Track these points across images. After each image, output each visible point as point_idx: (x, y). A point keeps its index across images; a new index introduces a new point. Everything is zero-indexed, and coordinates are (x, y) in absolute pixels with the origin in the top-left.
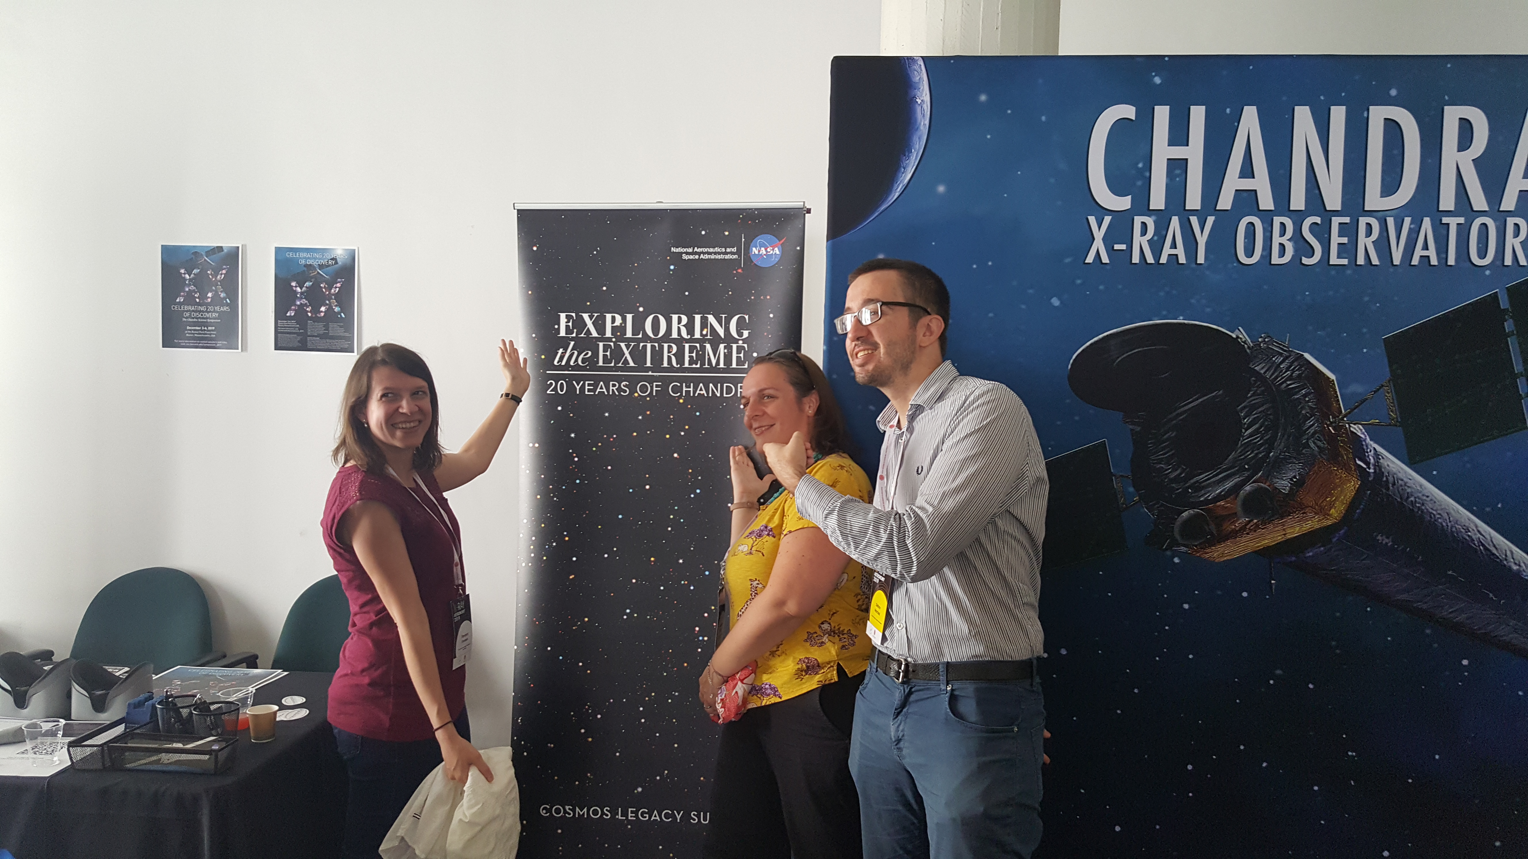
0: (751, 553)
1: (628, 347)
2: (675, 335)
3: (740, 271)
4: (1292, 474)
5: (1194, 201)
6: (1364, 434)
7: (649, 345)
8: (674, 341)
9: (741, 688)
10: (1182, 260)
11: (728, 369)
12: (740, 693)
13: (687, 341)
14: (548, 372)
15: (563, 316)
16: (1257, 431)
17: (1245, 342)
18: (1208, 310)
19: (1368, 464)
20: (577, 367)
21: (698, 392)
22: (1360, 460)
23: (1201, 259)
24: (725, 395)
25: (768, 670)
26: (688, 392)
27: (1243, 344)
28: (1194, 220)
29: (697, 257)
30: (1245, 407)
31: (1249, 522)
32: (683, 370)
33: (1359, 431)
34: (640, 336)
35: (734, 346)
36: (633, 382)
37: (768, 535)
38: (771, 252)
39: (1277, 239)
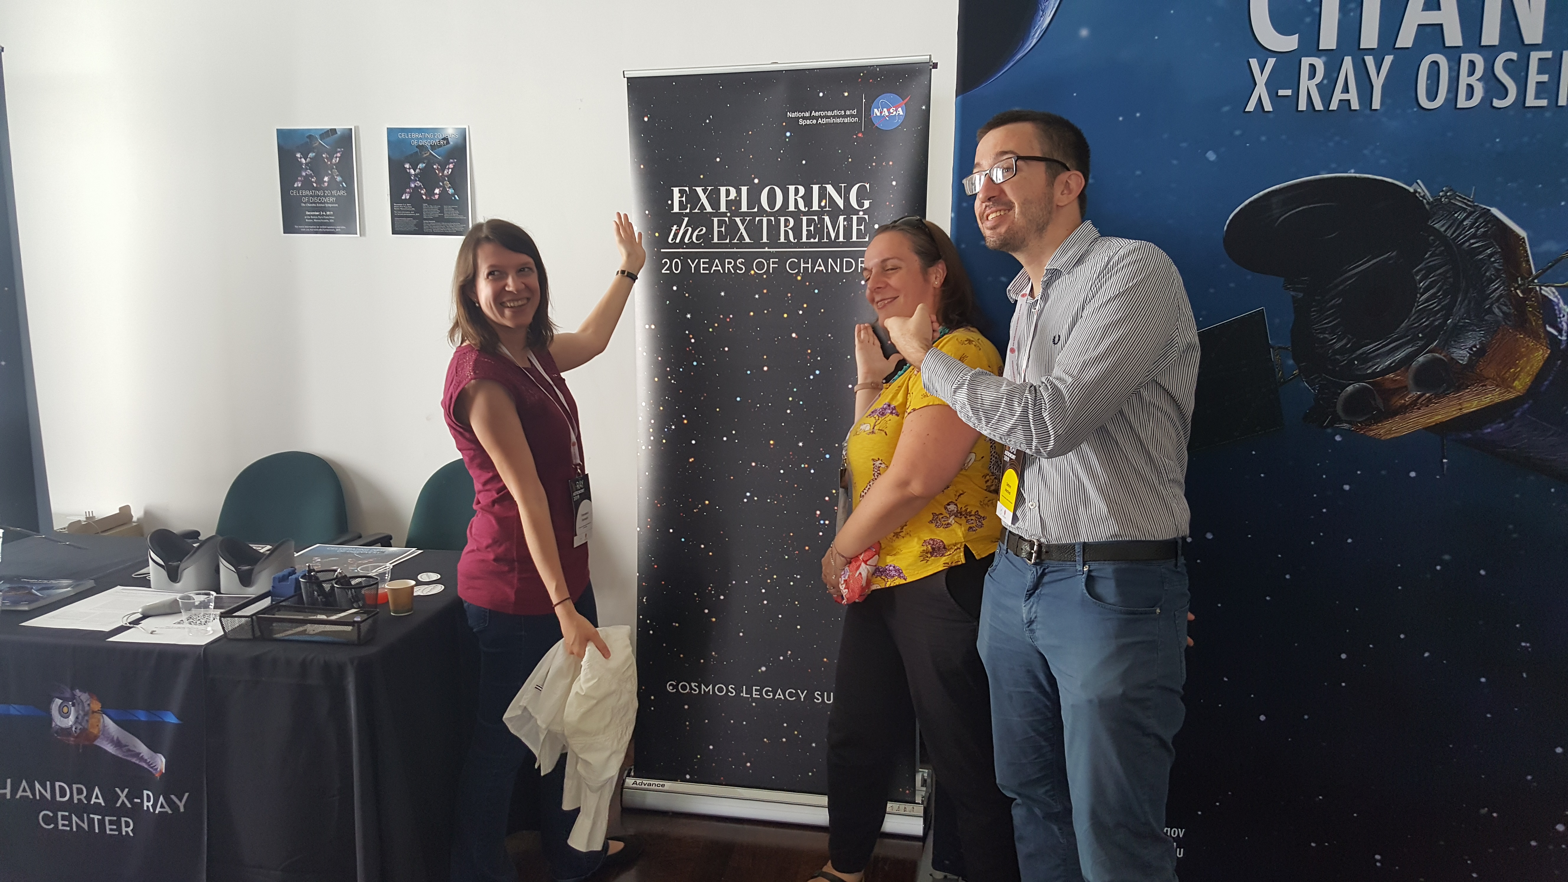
0: (873, 432)
1: (743, 222)
2: (792, 208)
3: (860, 135)
4: (1471, 343)
5: (1370, 38)
6: (1556, 297)
7: (765, 220)
8: (791, 214)
9: (864, 570)
10: (1355, 105)
11: (848, 243)
12: (864, 574)
13: (805, 214)
14: (662, 250)
15: (676, 190)
16: (1433, 296)
17: (1423, 197)
18: (1383, 161)
19: (1560, 331)
20: (692, 245)
21: (816, 268)
22: (1551, 326)
23: (1376, 104)
24: (845, 271)
25: (892, 552)
26: (806, 269)
27: (1421, 199)
28: (1369, 60)
29: (814, 122)
30: (1420, 270)
31: (1420, 397)
32: (800, 245)
33: (1552, 294)
34: (756, 210)
35: (855, 218)
36: (749, 259)
37: (892, 413)
38: (895, 113)
39: (1464, 80)
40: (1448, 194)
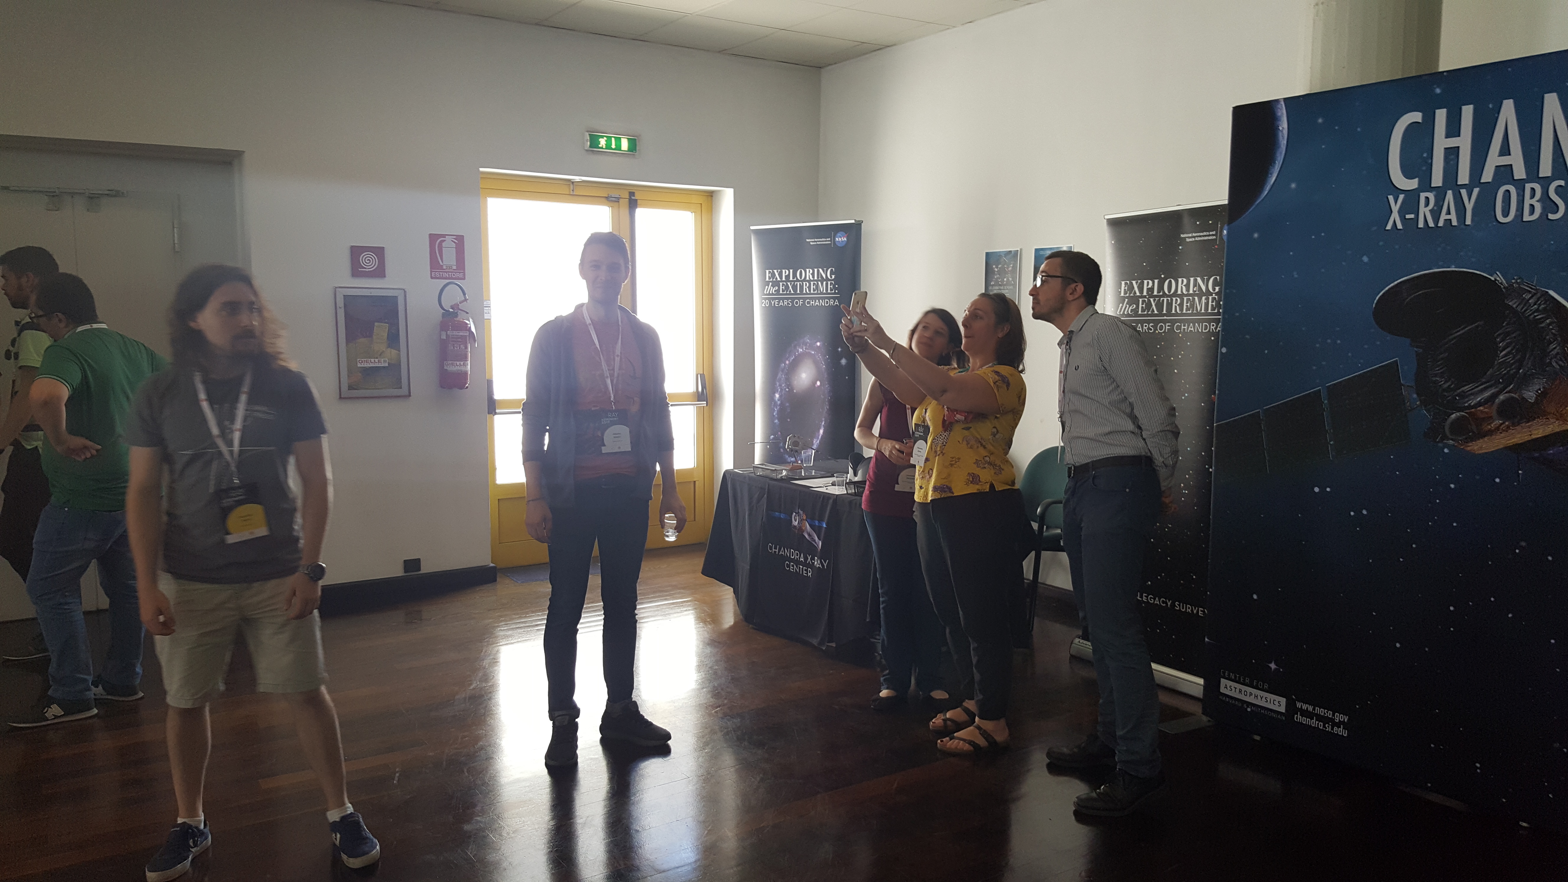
1: (1154, 301)
2: (1179, 292)
3: (1216, 247)
4: (1537, 387)
5: (1464, 178)
7: (1165, 299)
8: (1179, 296)
10: (1455, 223)
11: (1206, 313)
13: (1186, 295)
15: (1123, 283)
16: (1509, 353)
18: (1474, 259)
21: (1190, 329)
23: (1468, 222)
24: (1204, 331)
26: (1184, 329)
27: (1499, 284)
28: (1464, 192)
29: (1194, 239)
30: (1499, 335)
31: (1502, 424)
32: (1182, 314)
34: (1161, 294)
35: (1210, 297)
36: (1156, 323)
39: (1528, 201)
40: (1518, 281)
